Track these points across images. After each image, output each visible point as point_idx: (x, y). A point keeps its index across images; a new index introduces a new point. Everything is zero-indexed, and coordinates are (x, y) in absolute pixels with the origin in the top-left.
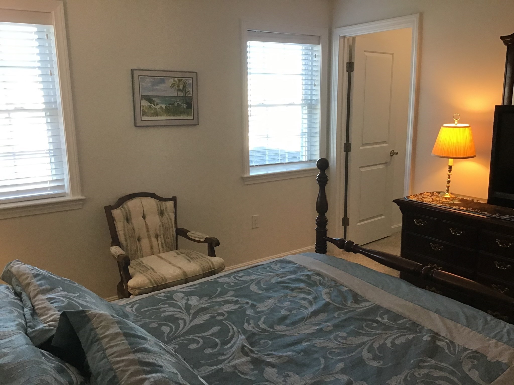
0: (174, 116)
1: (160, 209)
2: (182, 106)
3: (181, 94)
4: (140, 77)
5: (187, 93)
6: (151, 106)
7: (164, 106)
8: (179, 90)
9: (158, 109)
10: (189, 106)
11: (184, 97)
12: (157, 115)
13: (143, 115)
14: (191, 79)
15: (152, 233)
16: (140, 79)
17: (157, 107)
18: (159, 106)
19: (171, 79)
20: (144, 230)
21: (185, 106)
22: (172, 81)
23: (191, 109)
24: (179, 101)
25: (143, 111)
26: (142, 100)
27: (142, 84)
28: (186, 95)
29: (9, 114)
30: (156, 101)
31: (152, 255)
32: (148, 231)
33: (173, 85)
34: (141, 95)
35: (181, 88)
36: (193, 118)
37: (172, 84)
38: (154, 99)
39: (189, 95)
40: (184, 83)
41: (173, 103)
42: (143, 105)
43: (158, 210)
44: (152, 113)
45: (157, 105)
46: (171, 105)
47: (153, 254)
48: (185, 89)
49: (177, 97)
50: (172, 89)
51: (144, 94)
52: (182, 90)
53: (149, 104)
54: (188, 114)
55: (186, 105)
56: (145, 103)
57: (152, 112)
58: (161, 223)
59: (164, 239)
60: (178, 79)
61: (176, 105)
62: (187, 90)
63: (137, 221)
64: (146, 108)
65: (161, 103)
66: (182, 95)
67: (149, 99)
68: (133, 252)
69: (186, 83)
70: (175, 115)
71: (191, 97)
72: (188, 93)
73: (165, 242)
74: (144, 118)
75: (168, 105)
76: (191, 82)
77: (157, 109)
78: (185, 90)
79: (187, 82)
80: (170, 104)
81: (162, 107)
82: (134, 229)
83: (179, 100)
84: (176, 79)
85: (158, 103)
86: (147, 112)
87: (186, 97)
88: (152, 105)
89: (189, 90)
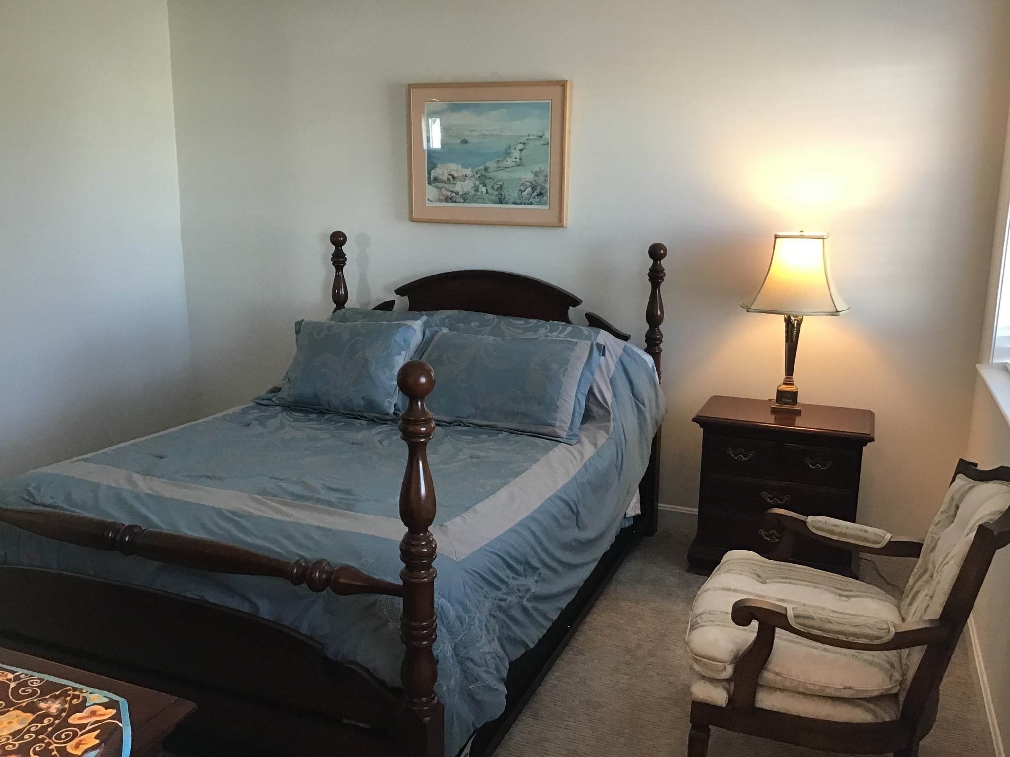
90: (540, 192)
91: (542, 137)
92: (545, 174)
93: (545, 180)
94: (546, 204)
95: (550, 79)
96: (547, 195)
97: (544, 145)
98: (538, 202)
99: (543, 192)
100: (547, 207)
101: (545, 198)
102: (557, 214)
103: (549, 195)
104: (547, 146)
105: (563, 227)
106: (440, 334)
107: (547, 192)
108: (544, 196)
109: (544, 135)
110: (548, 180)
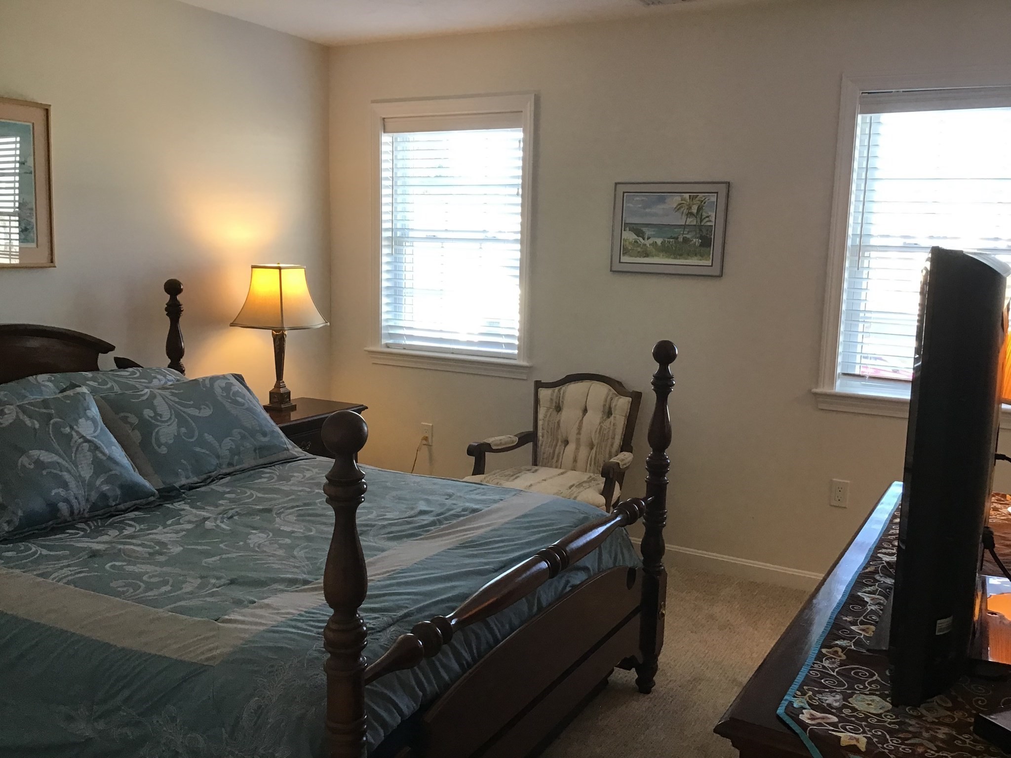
0: (675, 258)
1: (607, 406)
2: (693, 242)
3: (692, 221)
4: (625, 194)
5: (705, 218)
6: (638, 241)
7: (659, 241)
8: (689, 214)
9: (650, 245)
10: (706, 242)
11: (700, 227)
12: (647, 255)
13: (624, 254)
14: (716, 194)
15: (584, 438)
16: (625, 197)
17: (648, 243)
18: (651, 241)
19: (677, 196)
20: (574, 430)
21: (697, 241)
22: (677, 199)
23: (709, 249)
24: (688, 234)
25: (625, 247)
26: (624, 230)
27: (628, 205)
28: (702, 224)
29: (481, 244)
30: (648, 232)
31: (573, 470)
32: (579, 433)
33: (679, 207)
34: (625, 223)
35: (694, 209)
36: (710, 265)
37: (677, 204)
38: (644, 229)
39: (709, 224)
40: (699, 202)
41: (676, 235)
42: (626, 238)
43: (604, 405)
44: (639, 252)
45: (648, 238)
46: (671, 240)
47: (575, 470)
48: (700, 213)
49: (684, 226)
50: (676, 213)
51: (629, 220)
52: (695, 214)
53: (635, 237)
54: (702, 256)
55: (700, 241)
56: (629, 236)
57: (639, 249)
58: (599, 427)
59: (596, 454)
60: (690, 196)
61: (681, 239)
62: (705, 215)
63: (569, 415)
64: (630, 243)
65: (654, 236)
66: (695, 223)
67: (638, 230)
68: (545, 456)
69: (705, 203)
70: (678, 257)
71: (712, 226)
72: (707, 219)
73: (595, 459)
74: (625, 259)
75: (667, 240)
76: (714, 199)
77: (648, 245)
78: (702, 215)
79: (706, 199)
80: (671, 238)
81: (656, 242)
82: (559, 423)
83: (689, 232)
84: (687, 196)
85: (650, 236)
86: (630, 250)
87: (702, 226)
88: (641, 239)
89: (710, 213)
90: (25, 227)
91: (24, 164)
92: (29, 206)
93: (30, 213)
94: (33, 242)
95: (29, 99)
96: (34, 231)
97: (27, 173)
98: (24, 239)
99: (28, 227)
100: (34, 245)
101: (32, 235)
102: (46, 252)
103: (35, 232)
104: (30, 175)
105: (55, 267)
106: (78, 390)
107: (33, 228)
108: (30, 232)
109: (26, 162)
110: (33, 214)
